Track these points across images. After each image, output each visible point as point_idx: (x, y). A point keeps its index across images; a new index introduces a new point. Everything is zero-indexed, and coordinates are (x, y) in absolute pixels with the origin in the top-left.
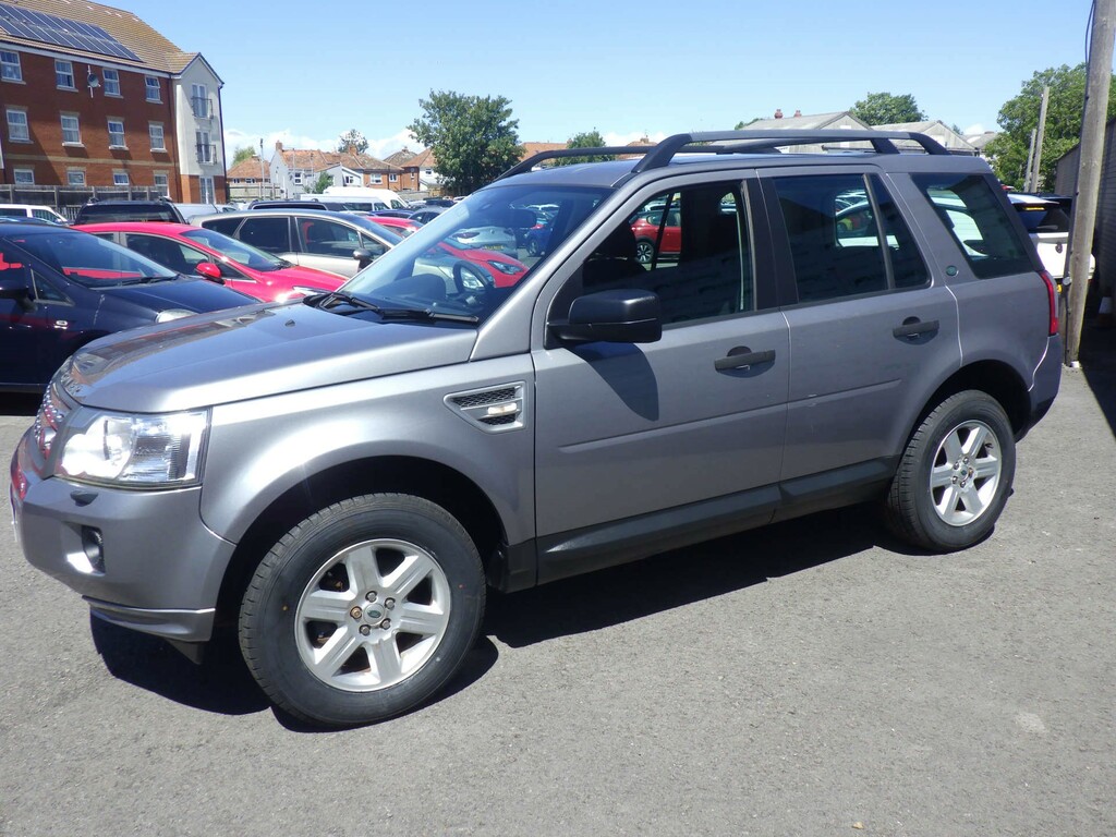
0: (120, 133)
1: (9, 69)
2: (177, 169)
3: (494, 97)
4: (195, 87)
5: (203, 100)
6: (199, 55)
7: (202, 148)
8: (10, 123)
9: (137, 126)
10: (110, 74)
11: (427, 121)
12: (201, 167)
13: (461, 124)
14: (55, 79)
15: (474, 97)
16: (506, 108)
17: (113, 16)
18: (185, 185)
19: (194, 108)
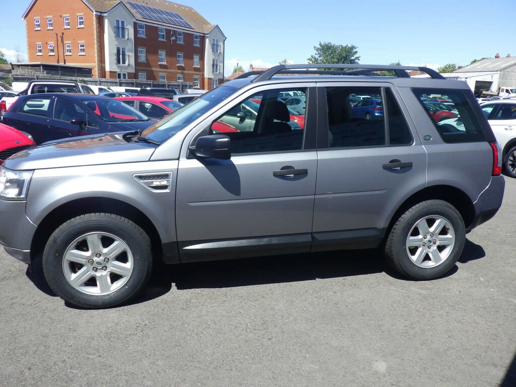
0: (181, 59)
1: (141, 32)
2: (203, 75)
3: (350, 46)
4: (214, 40)
5: (217, 45)
6: (217, 26)
7: (214, 66)
8: (139, 54)
9: (189, 57)
10: (180, 34)
11: (317, 56)
12: (213, 74)
13: (332, 58)
14: (158, 36)
15: (340, 46)
16: (355, 50)
17: (185, 9)
18: (206, 81)
19: (213, 49)
